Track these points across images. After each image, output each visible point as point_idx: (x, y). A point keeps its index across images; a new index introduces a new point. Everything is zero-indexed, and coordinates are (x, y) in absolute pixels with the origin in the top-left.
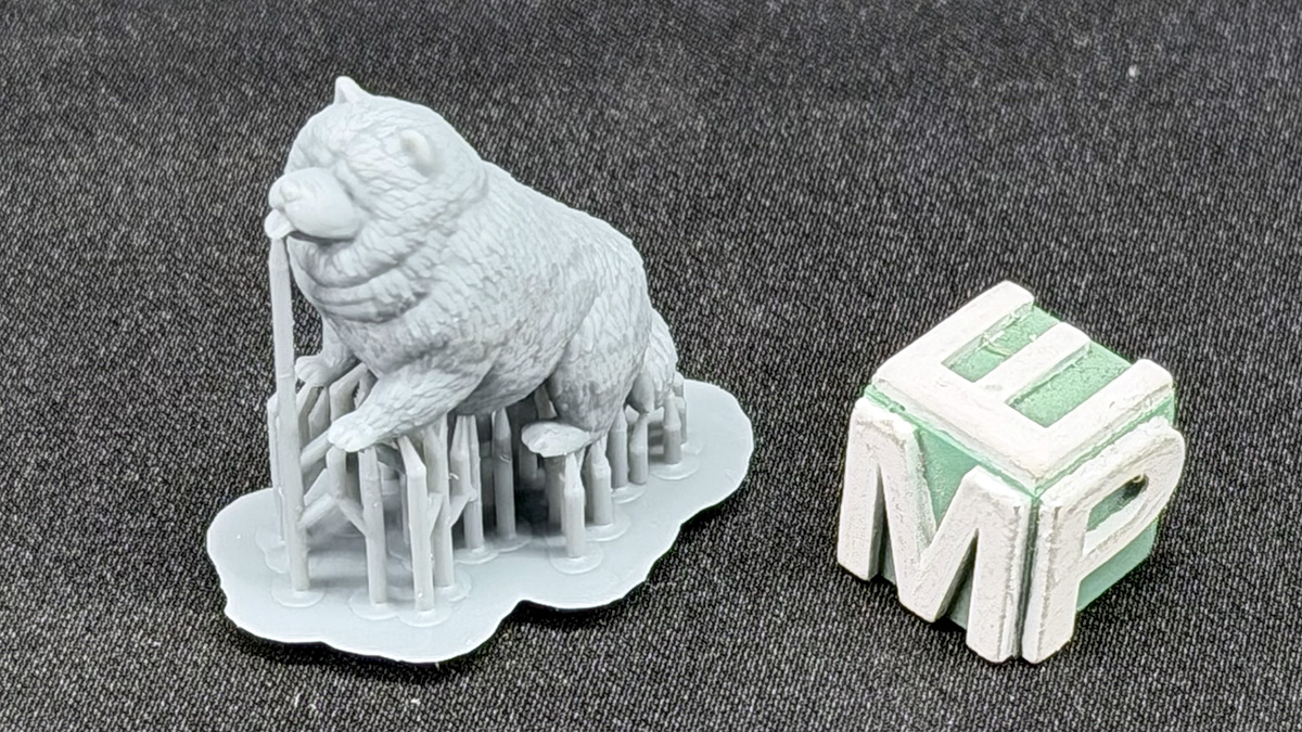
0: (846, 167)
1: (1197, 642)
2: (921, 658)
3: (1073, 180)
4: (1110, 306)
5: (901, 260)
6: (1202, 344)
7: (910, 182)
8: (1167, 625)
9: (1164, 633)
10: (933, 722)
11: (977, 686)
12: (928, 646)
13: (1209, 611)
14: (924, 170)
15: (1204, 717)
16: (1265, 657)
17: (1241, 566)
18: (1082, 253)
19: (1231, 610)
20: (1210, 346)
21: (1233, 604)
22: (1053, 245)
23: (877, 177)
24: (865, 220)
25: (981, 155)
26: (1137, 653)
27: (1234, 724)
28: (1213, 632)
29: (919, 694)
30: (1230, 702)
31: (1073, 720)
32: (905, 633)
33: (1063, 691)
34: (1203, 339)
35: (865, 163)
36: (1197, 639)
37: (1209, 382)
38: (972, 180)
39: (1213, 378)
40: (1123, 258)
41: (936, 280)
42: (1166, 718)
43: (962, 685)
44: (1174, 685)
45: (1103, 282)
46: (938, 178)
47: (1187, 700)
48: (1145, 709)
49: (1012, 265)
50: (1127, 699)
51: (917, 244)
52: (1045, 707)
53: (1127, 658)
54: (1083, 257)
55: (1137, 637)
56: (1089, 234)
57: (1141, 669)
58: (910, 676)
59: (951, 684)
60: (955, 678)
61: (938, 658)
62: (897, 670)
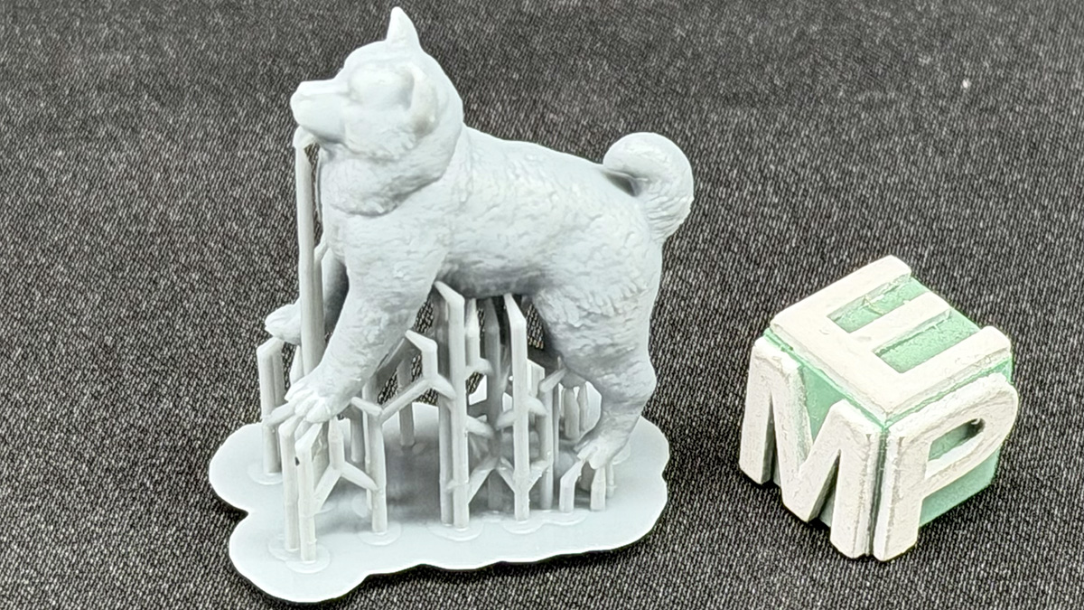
0: (738, 160)
1: (1016, 539)
2: (795, 553)
3: (918, 170)
4: (947, 271)
5: (781, 234)
6: (1021, 301)
7: (788, 173)
8: (992, 527)
9: (989, 533)
10: (806, 604)
11: (840, 574)
12: (802, 543)
13: (1026, 515)
14: (799, 163)
15: (1021, 599)
16: (1070, 552)
17: (1051, 479)
18: (926, 228)
19: (1043, 515)
20: (1027, 301)
21: (1045, 509)
22: (902, 222)
23: (762, 168)
24: (753, 203)
25: (845, 152)
26: (967, 548)
27: (1045, 605)
28: (1029, 532)
29: (794, 581)
30: (1042, 588)
31: (916, 601)
32: (783, 533)
33: (909, 579)
34: (1022, 296)
35: (753, 157)
36: (1016, 536)
37: (1026, 330)
38: (837, 170)
39: (1029, 327)
40: (958, 233)
41: (809, 251)
42: (991, 599)
43: (829, 574)
44: (997, 574)
45: (942, 252)
46: (810, 169)
47: (1008, 586)
48: (974, 593)
49: (870, 239)
50: (960, 584)
51: (794, 223)
52: (894, 591)
53: (960, 553)
54: (926, 232)
55: (968, 536)
56: (931, 213)
57: (972, 561)
58: (787, 567)
59: (819, 573)
60: (823, 568)
61: (810, 552)
62: (776, 563)
